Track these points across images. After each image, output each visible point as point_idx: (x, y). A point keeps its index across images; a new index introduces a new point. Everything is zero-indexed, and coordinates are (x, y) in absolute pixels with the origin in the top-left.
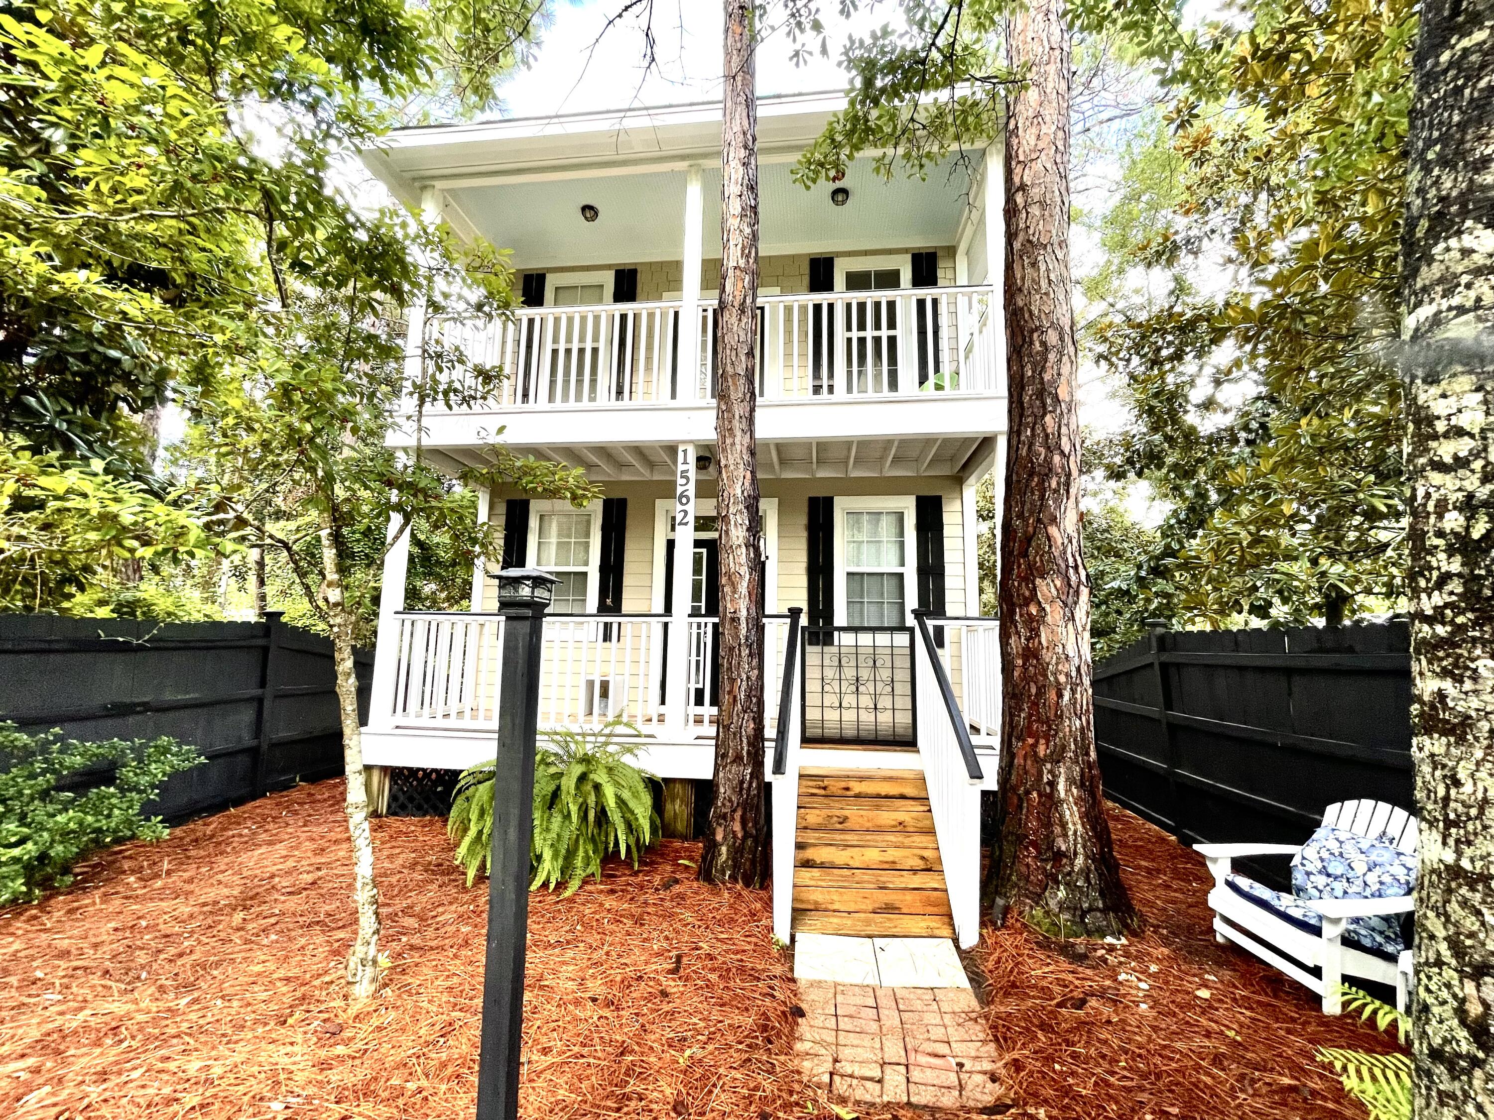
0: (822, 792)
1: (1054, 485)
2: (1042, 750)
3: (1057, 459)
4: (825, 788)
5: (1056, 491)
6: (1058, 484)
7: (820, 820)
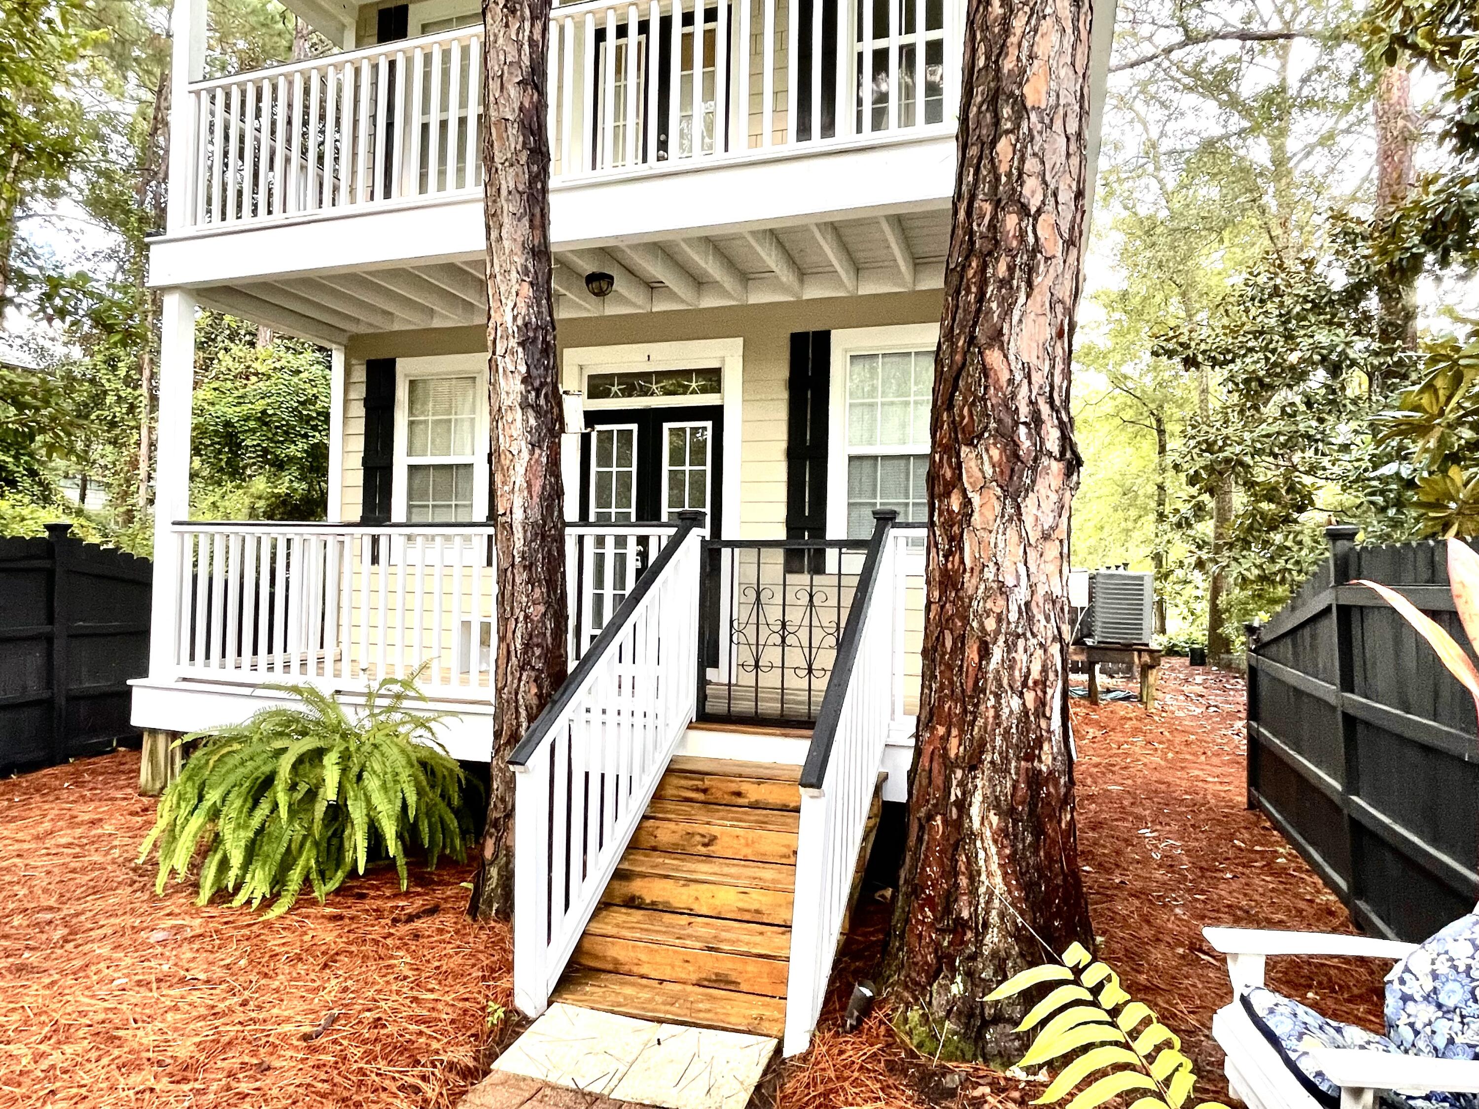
0: (700, 796)
1: (1002, 270)
2: (954, 748)
3: (1011, 221)
4: (705, 791)
5: (1005, 283)
6: (1011, 269)
7: (675, 839)
